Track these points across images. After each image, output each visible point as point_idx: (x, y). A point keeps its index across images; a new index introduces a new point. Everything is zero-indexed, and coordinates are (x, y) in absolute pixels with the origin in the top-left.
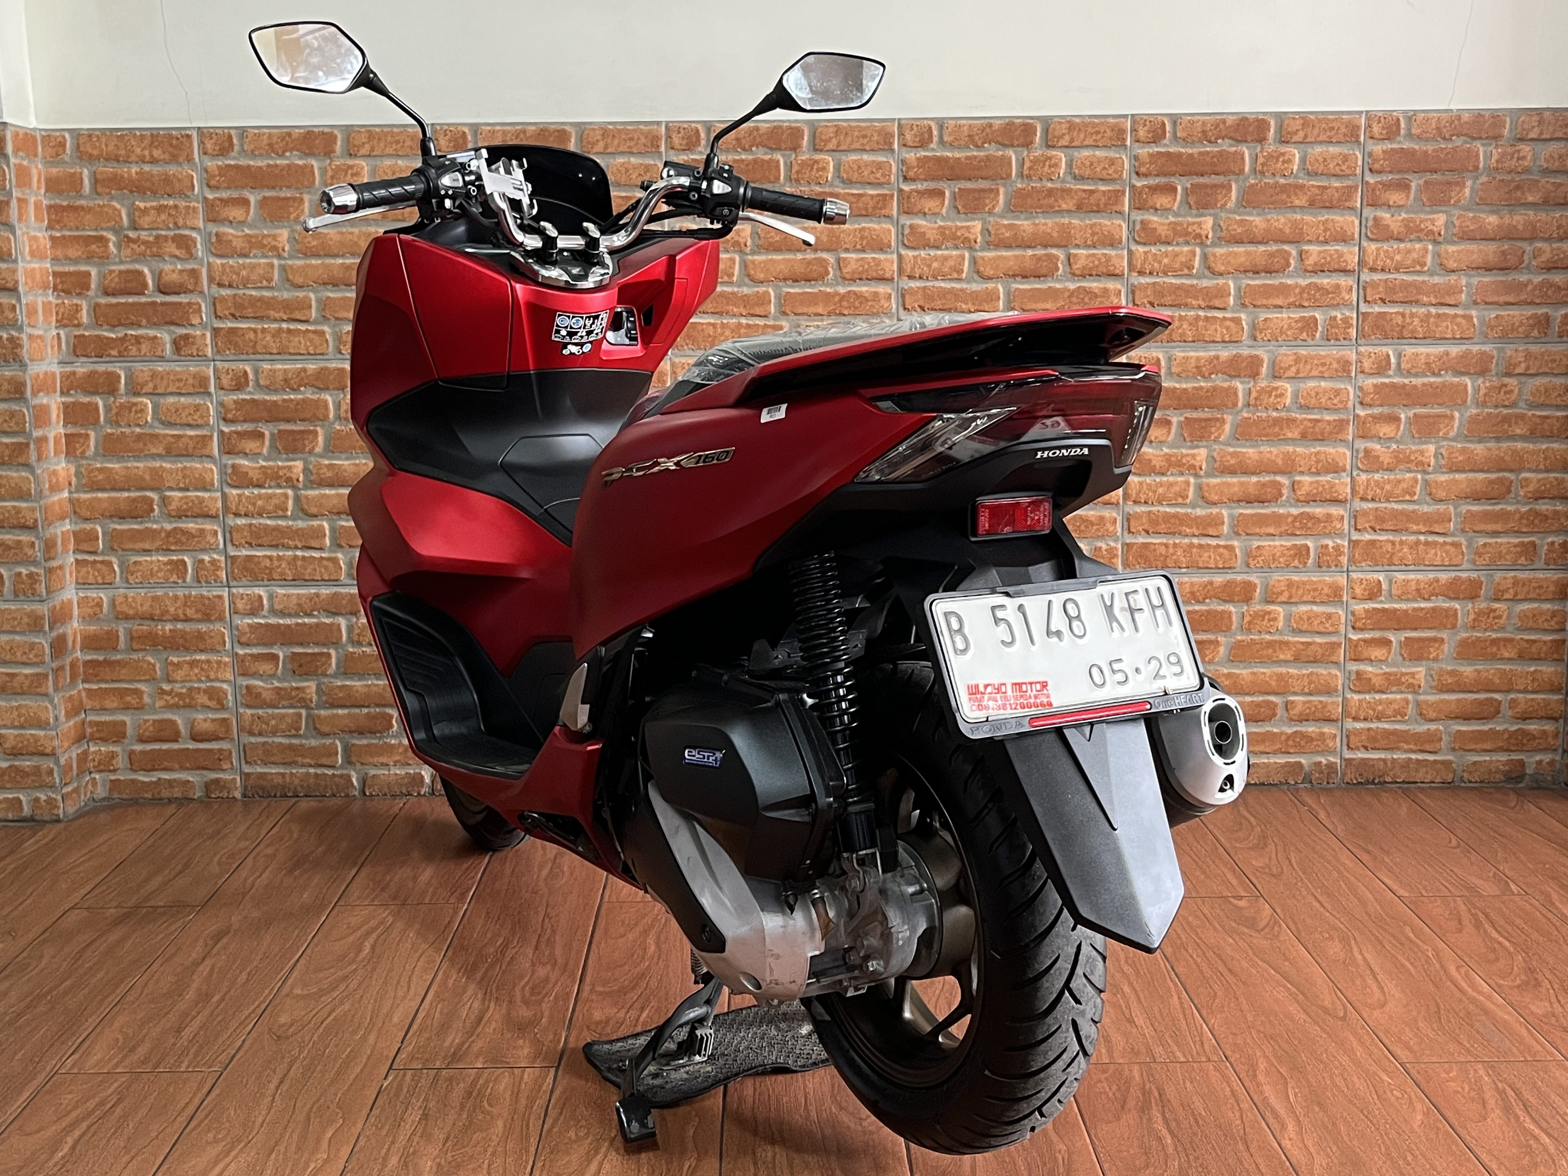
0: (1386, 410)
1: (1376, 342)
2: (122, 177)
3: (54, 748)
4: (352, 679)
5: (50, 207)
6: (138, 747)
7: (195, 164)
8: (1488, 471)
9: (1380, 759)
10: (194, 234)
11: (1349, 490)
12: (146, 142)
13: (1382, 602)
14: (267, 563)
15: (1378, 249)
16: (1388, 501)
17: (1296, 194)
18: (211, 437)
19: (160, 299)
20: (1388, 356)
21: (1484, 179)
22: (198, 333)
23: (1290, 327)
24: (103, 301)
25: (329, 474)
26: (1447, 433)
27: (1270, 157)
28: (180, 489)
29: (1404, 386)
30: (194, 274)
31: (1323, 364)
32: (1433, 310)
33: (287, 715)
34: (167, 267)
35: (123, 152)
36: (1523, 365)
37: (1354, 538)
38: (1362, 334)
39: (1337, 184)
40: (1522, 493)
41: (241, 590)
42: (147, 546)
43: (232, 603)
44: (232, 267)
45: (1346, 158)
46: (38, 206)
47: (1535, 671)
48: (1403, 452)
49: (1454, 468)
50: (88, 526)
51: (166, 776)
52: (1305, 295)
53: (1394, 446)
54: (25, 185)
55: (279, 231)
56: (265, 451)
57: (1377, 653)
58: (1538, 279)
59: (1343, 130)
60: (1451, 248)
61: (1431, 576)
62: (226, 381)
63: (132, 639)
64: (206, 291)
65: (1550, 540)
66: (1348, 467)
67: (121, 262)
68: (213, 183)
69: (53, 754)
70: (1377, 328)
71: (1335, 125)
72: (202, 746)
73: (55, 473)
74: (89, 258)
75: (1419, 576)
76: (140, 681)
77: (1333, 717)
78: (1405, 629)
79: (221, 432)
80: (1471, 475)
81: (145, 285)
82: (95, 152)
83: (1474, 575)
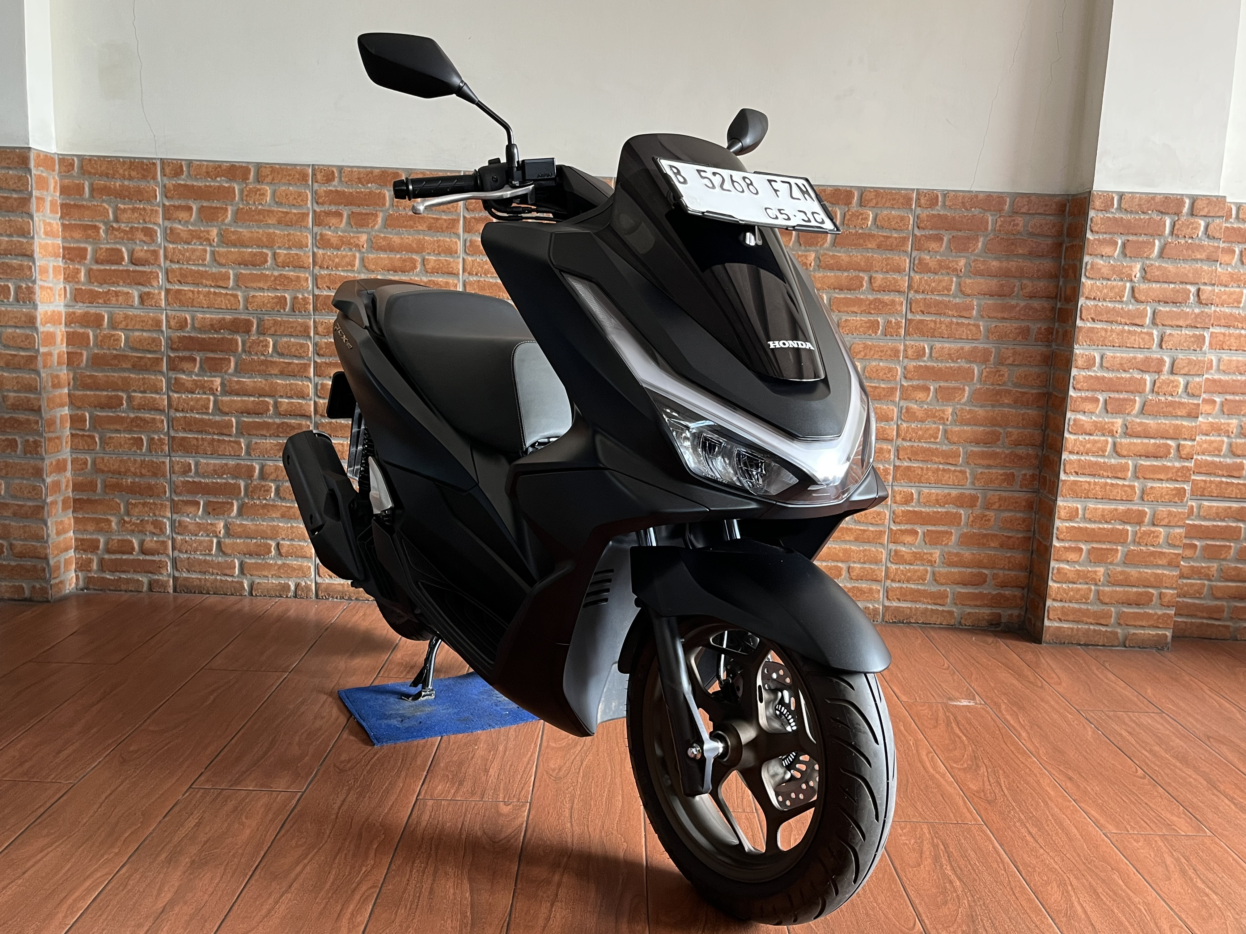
0: (921, 382)
1: (917, 338)
2: (110, 188)
3: (46, 555)
4: (246, 520)
5: (62, 205)
6: (106, 556)
7: (158, 182)
8: (986, 426)
9: (908, 608)
10: (156, 228)
11: (895, 433)
12: (126, 166)
13: (913, 506)
14: (195, 442)
15: (921, 279)
16: (920, 441)
17: (869, 240)
18: (162, 359)
19: (132, 268)
20: (924, 348)
21: (992, 236)
22: (156, 291)
23: (861, 326)
24: (95, 267)
25: (237, 387)
26: (960, 400)
27: (853, 215)
28: (141, 392)
29: (934, 367)
30: (155, 253)
31: (882, 351)
32: (954, 320)
33: (204, 541)
34: (138, 248)
35: (111, 172)
36: (1011, 359)
37: (897, 464)
38: (907, 333)
39: (895, 235)
40: (1006, 440)
41: (178, 459)
42: (118, 427)
43: (172, 467)
44: (180, 250)
45: (902, 218)
46: (53, 203)
47: (1011, 557)
48: (931, 410)
49: (964, 422)
50: (80, 412)
51: (123, 576)
52: (872, 306)
53: (926, 407)
54: (43, 188)
55: (210, 229)
56: (196, 370)
57: (908, 539)
58: (1022, 304)
59: (901, 200)
60: (968, 281)
61: (946, 491)
62: (172, 323)
63: (106, 486)
64: (162, 265)
65: (1023, 472)
66: (895, 418)
67: (108, 243)
68: (168, 195)
69: (46, 558)
70: (918, 329)
71: (897, 197)
72: (148, 558)
73: (57, 376)
74: (87, 239)
75: (939, 491)
76: (111, 515)
77: (879, 579)
78: (927, 524)
79: (169, 357)
80: (976, 428)
81: (123, 259)
82: (93, 171)
83: (973, 492)
